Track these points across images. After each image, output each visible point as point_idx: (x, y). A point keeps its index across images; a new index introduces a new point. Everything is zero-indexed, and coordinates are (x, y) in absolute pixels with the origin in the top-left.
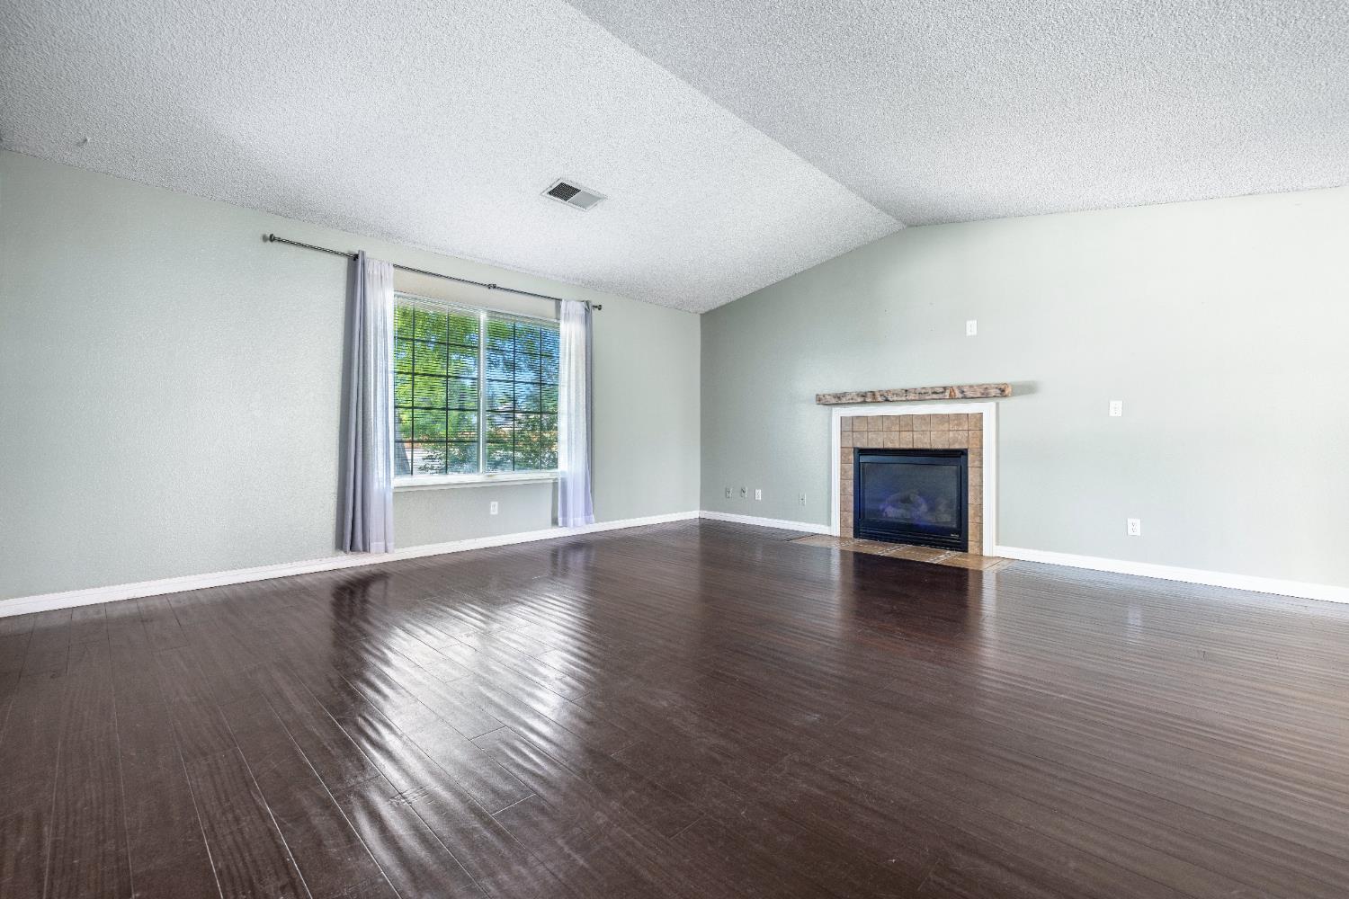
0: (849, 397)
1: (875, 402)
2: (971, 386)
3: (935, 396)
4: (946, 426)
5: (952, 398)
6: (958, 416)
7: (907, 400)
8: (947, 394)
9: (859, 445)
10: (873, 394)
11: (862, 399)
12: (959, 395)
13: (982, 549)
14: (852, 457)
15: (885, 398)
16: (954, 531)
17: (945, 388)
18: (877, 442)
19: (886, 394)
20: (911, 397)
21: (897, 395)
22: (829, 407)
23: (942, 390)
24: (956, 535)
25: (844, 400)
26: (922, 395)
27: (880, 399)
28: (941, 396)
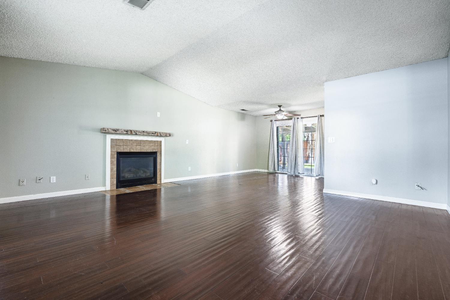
0: (120, 131)
1: (131, 134)
2: (163, 133)
3: (153, 135)
4: (151, 145)
5: (157, 136)
6: (155, 141)
7: (143, 135)
8: (156, 134)
9: (119, 151)
10: (131, 131)
11: (126, 133)
12: (159, 135)
13: (161, 182)
14: (116, 156)
15: (136, 133)
16: (152, 178)
17: (156, 132)
18: (127, 150)
19: (136, 132)
20: (145, 134)
21: (140, 133)
22: (105, 134)
23: (155, 133)
24: (153, 178)
25: (118, 132)
26: (148, 134)
27: (134, 133)
28: (154, 135)
